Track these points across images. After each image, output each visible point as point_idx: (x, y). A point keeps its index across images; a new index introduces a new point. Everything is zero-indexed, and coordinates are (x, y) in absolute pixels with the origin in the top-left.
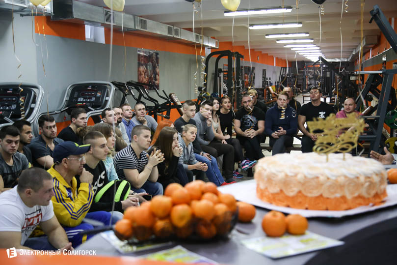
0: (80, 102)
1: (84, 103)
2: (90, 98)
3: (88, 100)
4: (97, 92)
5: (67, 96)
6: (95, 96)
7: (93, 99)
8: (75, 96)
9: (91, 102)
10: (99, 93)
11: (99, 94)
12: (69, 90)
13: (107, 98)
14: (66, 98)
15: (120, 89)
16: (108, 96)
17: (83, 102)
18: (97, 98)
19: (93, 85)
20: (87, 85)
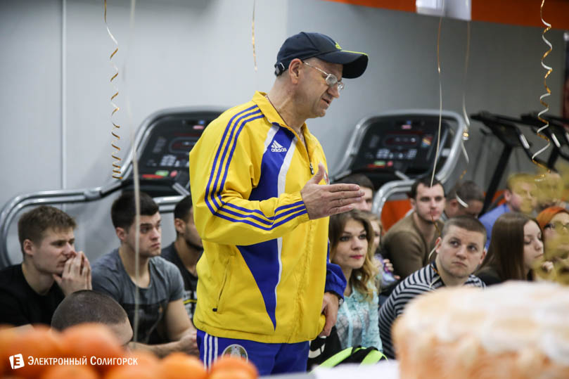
0: (381, 159)
1: (390, 164)
2: (405, 151)
3: (401, 156)
4: (421, 136)
5: (355, 146)
6: (418, 146)
7: (412, 154)
8: (373, 144)
9: (405, 161)
10: (428, 139)
11: (426, 142)
12: (360, 128)
13: (445, 153)
14: (351, 150)
15: (496, 133)
16: (448, 145)
17: (387, 160)
18: (422, 152)
19: (417, 120)
20: (401, 120)
